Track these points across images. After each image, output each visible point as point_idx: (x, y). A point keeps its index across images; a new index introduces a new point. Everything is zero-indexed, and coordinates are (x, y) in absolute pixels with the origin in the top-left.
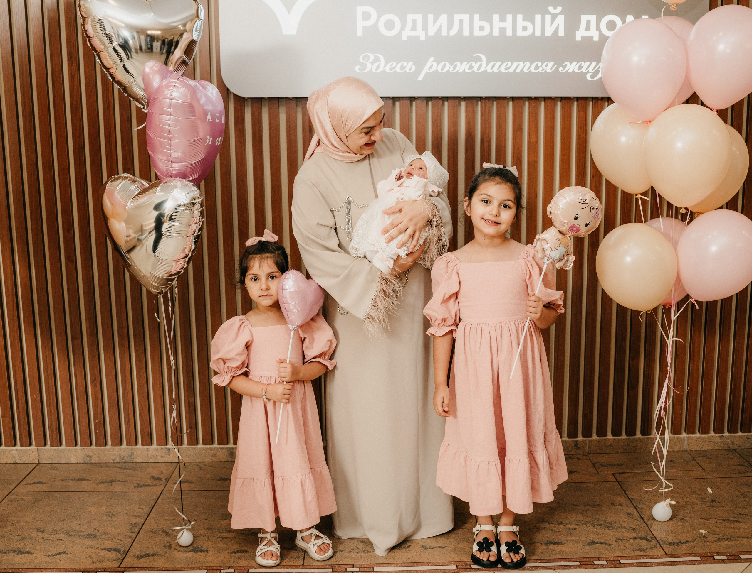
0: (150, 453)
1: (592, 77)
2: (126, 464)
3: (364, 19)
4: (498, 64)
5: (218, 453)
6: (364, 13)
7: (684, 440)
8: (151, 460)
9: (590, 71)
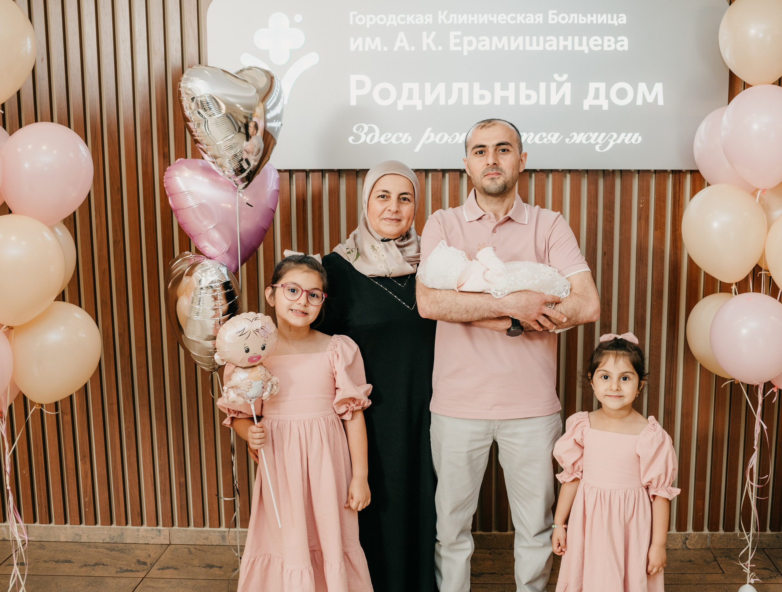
0: (140, 533)
1: (601, 148)
2: (116, 545)
3: (358, 88)
5: (210, 536)
6: (358, 82)
7: (707, 537)
8: (141, 541)
9: (599, 142)
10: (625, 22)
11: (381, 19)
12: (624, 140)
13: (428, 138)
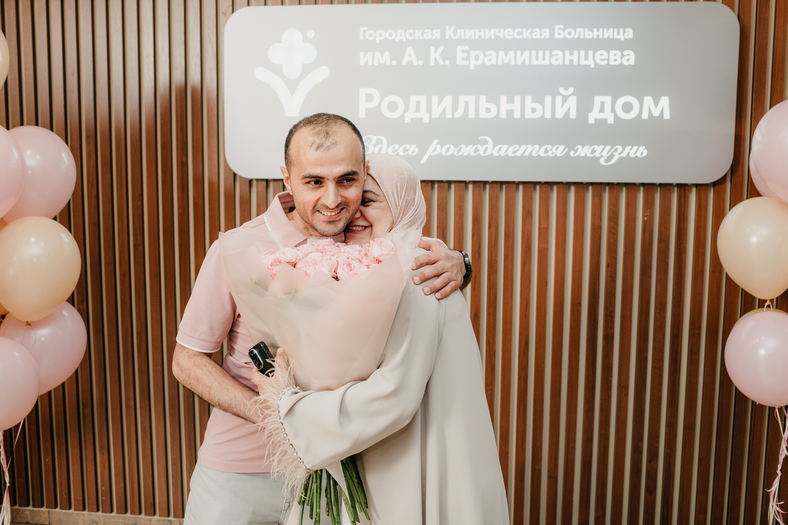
0: (152, 523)
1: (606, 161)
3: (367, 101)
4: (505, 147)
6: (367, 95)
9: (604, 156)
10: (631, 36)
11: (391, 35)
12: (629, 153)
13: (435, 150)
